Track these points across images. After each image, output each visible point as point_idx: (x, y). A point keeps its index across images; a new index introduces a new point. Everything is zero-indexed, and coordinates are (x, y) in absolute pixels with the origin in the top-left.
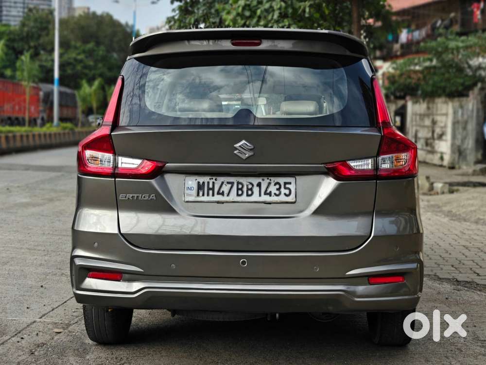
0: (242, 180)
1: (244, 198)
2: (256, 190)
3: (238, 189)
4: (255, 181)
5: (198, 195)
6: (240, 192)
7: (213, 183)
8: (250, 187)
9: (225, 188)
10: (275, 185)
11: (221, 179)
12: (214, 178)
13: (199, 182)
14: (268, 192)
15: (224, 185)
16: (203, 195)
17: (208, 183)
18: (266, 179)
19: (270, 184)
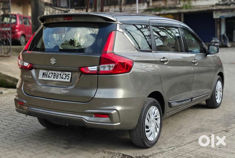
0: (56, 72)
1: (55, 79)
2: (59, 76)
3: (54, 76)
4: (59, 73)
5: (43, 77)
6: (54, 77)
7: (47, 73)
8: (58, 75)
9: (50, 75)
10: (65, 75)
11: (50, 72)
12: (48, 71)
13: (43, 72)
14: (62, 77)
15: (50, 74)
16: (44, 77)
17: (46, 73)
18: (63, 72)
19: (63, 74)
